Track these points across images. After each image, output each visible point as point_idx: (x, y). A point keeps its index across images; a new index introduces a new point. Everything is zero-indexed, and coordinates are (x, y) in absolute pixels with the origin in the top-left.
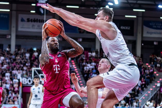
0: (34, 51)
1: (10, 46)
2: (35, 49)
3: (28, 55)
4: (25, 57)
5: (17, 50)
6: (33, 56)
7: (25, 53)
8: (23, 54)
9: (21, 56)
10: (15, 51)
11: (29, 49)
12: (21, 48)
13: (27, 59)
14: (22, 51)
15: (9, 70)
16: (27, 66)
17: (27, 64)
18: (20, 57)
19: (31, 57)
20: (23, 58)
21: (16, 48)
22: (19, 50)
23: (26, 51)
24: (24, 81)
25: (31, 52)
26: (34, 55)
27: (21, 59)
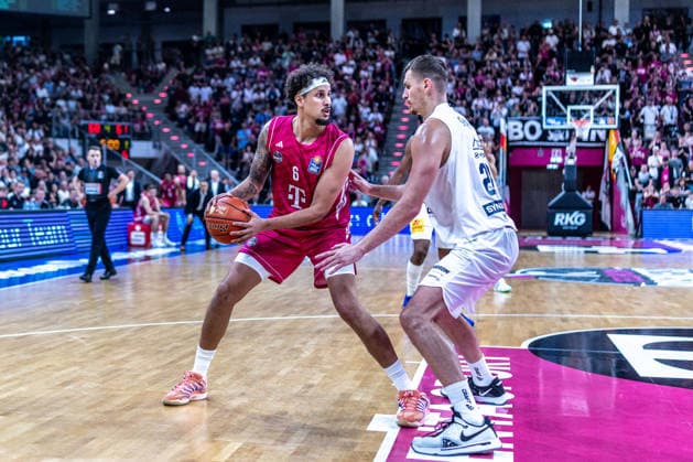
0: (547, 30)
1: (463, 22)
2: (548, 25)
3: (523, 46)
4: (516, 51)
5: (486, 32)
6: (541, 47)
7: (514, 41)
8: (508, 44)
9: (503, 52)
10: (482, 37)
11: (528, 25)
12: (502, 24)
13: (522, 60)
14: (506, 34)
15: (463, 98)
16: (522, 83)
17: (522, 76)
18: (499, 54)
19: (533, 52)
20: (506, 57)
21: (483, 27)
22: (493, 31)
23: (518, 35)
24: (512, 131)
25: (536, 34)
26: (548, 45)
27: (501, 59)
